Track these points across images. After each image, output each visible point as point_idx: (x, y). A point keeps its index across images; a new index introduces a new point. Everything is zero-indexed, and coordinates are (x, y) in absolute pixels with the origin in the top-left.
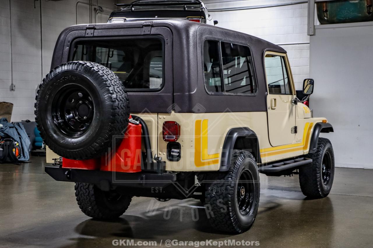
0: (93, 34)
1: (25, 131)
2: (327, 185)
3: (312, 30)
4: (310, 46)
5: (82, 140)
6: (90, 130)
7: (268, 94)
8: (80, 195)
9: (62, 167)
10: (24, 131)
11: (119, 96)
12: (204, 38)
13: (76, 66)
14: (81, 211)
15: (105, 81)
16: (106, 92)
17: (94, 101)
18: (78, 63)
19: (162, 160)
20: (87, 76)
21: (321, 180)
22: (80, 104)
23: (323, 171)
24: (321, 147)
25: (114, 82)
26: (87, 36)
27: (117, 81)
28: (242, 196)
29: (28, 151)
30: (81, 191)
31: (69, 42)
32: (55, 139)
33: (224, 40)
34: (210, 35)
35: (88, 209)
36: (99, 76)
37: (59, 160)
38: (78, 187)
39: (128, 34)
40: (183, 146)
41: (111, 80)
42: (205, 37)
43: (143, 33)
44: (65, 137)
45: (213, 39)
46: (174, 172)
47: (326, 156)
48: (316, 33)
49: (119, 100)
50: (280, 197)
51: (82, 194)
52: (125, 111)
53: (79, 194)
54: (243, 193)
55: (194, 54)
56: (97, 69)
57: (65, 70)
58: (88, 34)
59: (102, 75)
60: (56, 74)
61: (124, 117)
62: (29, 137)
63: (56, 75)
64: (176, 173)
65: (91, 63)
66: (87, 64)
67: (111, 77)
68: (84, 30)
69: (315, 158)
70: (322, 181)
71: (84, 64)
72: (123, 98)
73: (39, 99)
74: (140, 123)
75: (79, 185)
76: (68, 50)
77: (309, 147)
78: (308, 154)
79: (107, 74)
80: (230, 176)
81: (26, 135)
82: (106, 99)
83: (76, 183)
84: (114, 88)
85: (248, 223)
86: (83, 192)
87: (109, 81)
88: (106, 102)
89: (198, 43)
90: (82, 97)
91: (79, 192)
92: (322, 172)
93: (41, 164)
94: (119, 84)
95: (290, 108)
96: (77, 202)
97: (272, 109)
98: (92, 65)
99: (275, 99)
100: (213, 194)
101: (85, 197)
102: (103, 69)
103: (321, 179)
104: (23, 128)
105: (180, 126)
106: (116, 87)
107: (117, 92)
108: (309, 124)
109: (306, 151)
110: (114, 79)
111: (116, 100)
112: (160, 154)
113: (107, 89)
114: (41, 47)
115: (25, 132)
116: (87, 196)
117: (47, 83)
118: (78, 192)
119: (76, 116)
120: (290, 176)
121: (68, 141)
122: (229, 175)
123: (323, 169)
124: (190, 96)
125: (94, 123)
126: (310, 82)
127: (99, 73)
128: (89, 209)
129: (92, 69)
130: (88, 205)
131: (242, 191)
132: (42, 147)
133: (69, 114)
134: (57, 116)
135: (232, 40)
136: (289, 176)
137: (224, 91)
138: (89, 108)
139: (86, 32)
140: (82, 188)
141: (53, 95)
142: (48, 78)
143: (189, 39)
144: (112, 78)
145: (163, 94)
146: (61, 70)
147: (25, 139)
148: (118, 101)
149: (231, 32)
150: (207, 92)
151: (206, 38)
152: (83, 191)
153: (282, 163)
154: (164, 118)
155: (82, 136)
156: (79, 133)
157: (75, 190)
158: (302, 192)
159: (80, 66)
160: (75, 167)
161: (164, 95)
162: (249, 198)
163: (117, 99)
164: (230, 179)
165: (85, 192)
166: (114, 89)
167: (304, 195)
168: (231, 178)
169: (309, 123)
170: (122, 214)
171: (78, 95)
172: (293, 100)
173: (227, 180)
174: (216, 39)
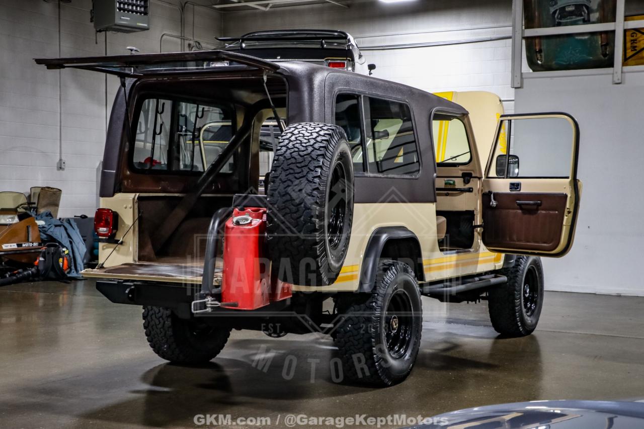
1: (78, 231)
2: (532, 317)
3: (518, 79)
4: (515, 105)
8: (150, 328)
10: (76, 232)
12: (337, 90)
14: (153, 352)
21: (521, 310)
23: (526, 295)
24: (522, 258)
28: (394, 329)
29: (83, 262)
30: (151, 321)
33: (369, 94)
34: (347, 87)
35: (163, 348)
38: (148, 314)
42: (339, 89)
45: (351, 92)
47: (531, 272)
48: (525, 85)
50: (460, 334)
51: (153, 325)
53: (148, 325)
54: (396, 325)
62: (84, 240)
69: (512, 276)
70: (524, 310)
75: (148, 311)
77: (503, 259)
78: (502, 268)
80: (374, 300)
81: (80, 238)
83: (145, 308)
85: (401, 371)
86: (155, 323)
89: (326, 98)
91: (149, 322)
92: (524, 296)
96: (147, 337)
100: (349, 327)
101: (158, 331)
103: (521, 307)
104: (76, 227)
109: (499, 264)
115: (79, 233)
116: (160, 328)
118: (147, 322)
120: (476, 303)
122: (373, 298)
123: (525, 292)
128: (165, 348)
130: (163, 341)
131: (394, 322)
135: (381, 94)
136: (474, 302)
137: (367, 171)
140: (154, 317)
143: (312, 92)
147: (78, 243)
149: (380, 82)
151: (340, 91)
152: (154, 321)
157: (144, 319)
158: (494, 327)
162: (405, 332)
164: (374, 304)
165: (158, 323)
167: (496, 332)
168: (376, 303)
170: (214, 356)
173: (370, 305)
174: (356, 92)
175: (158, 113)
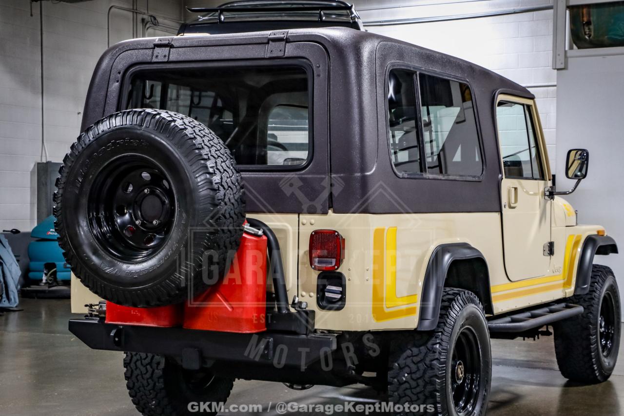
0: (167, 57)
1: (10, 249)
2: (609, 357)
3: (561, 59)
4: (557, 91)
5: (151, 267)
6: (166, 247)
7: (502, 179)
8: (134, 378)
9: (106, 322)
10: (8, 252)
11: (226, 179)
12: (389, 64)
13: (139, 118)
14: (136, 409)
15: (198, 149)
16: (200, 170)
17: (176, 189)
18: (143, 113)
19: (307, 309)
20: (161, 139)
21: (597, 348)
22: (146, 195)
24: (596, 283)
25: (216, 151)
26: (154, 60)
27: (221, 148)
28: (459, 379)
29: (16, 288)
30: (136, 369)
31: (119, 73)
32: (95, 265)
33: (425, 71)
34: (400, 60)
35: (150, 405)
36: (186, 138)
37: (97, 307)
38: (131, 360)
39: (238, 57)
40: (349, 280)
41: (209, 147)
42: (392, 63)
43: (268, 55)
44: (116, 262)
45: (405, 68)
46: (330, 332)
47: (606, 300)
48: (570, 66)
49: (226, 187)
51: (138, 375)
52: (236, 209)
53: (131, 375)
54: (462, 374)
55: (371, 97)
56: (183, 125)
57: (116, 126)
58: (157, 56)
59: (192, 136)
60: (99, 134)
61: (235, 222)
62: (19, 261)
63: (97, 136)
64: (336, 335)
65: (170, 112)
66: (162, 115)
67: (209, 141)
68: (151, 48)
70: (600, 349)
71: (156, 115)
72: (234, 183)
73: (62, 186)
74: (264, 233)
75: (132, 357)
76: (118, 89)
77: (575, 283)
78: (574, 295)
79: (202, 136)
80: (438, 341)
81: (12, 258)
82: (200, 184)
83: (127, 353)
84: (216, 162)
86: (141, 372)
87: (207, 149)
88: (201, 190)
89: (377, 74)
90: (151, 180)
91: (132, 371)
92: (600, 331)
93: (41, 314)
94: (225, 155)
95: (542, 204)
96: (128, 391)
97: (511, 207)
98: (171, 116)
99: (516, 189)
100: (404, 376)
101: (145, 383)
102: (194, 125)
103: (597, 345)
104: (7, 245)
105: (344, 240)
106: (219, 161)
107: (222, 171)
108: (575, 238)
109: (569, 290)
110: (214, 145)
111: (220, 186)
112: (302, 296)
113: (201, 165)
114: (41, 91)
116: (148, 379)
117: (79, 152)
118: (130, 370)
119: (137, 220)
120: (534, 340)
121: (121, 270)
122: (436, 338)
123: (601, 326)
124: (364, 180)
125: (175, 233)
126: (580, 155)
127: (187, 133)
128: (152, 405)
129: (173, 124)
130: (151, 396)
131: (459, 370)
132: (42, 280)
133: (123, 214)
134: (100, 218)
135: (438, 71)
136: (532, 339)
137: (426, 171)
138: (163, 203)
139: (153, 53)
140: (139, 363)
141: (91, 177)
142: (82, 142)
143: (361, 67)
144: (211, 142)
145: (310, 176)
146: (109, 127)
147: (11, 265)
148: (224, 188)
150: (395, 173)
151: (393, 66)
152: (140, 369)
153: (528, 314)
154: (312, 224)
155: (150, 259)
156: (145, 253)
157: (125, 367)
159: (148, 118)
160: (131, 321)
161: (312, 177)
162: (472, 383)
163: (222, 185)
164: (438, 346)
165: (145, 372)
166: (216, 165)
167: (564, 378)
168: (440, 344)
169: (574, 235)
171: (142, 177)
172: (546, 190)
173: (433, 348)
174: (410, 67)
175: (146, 97)
